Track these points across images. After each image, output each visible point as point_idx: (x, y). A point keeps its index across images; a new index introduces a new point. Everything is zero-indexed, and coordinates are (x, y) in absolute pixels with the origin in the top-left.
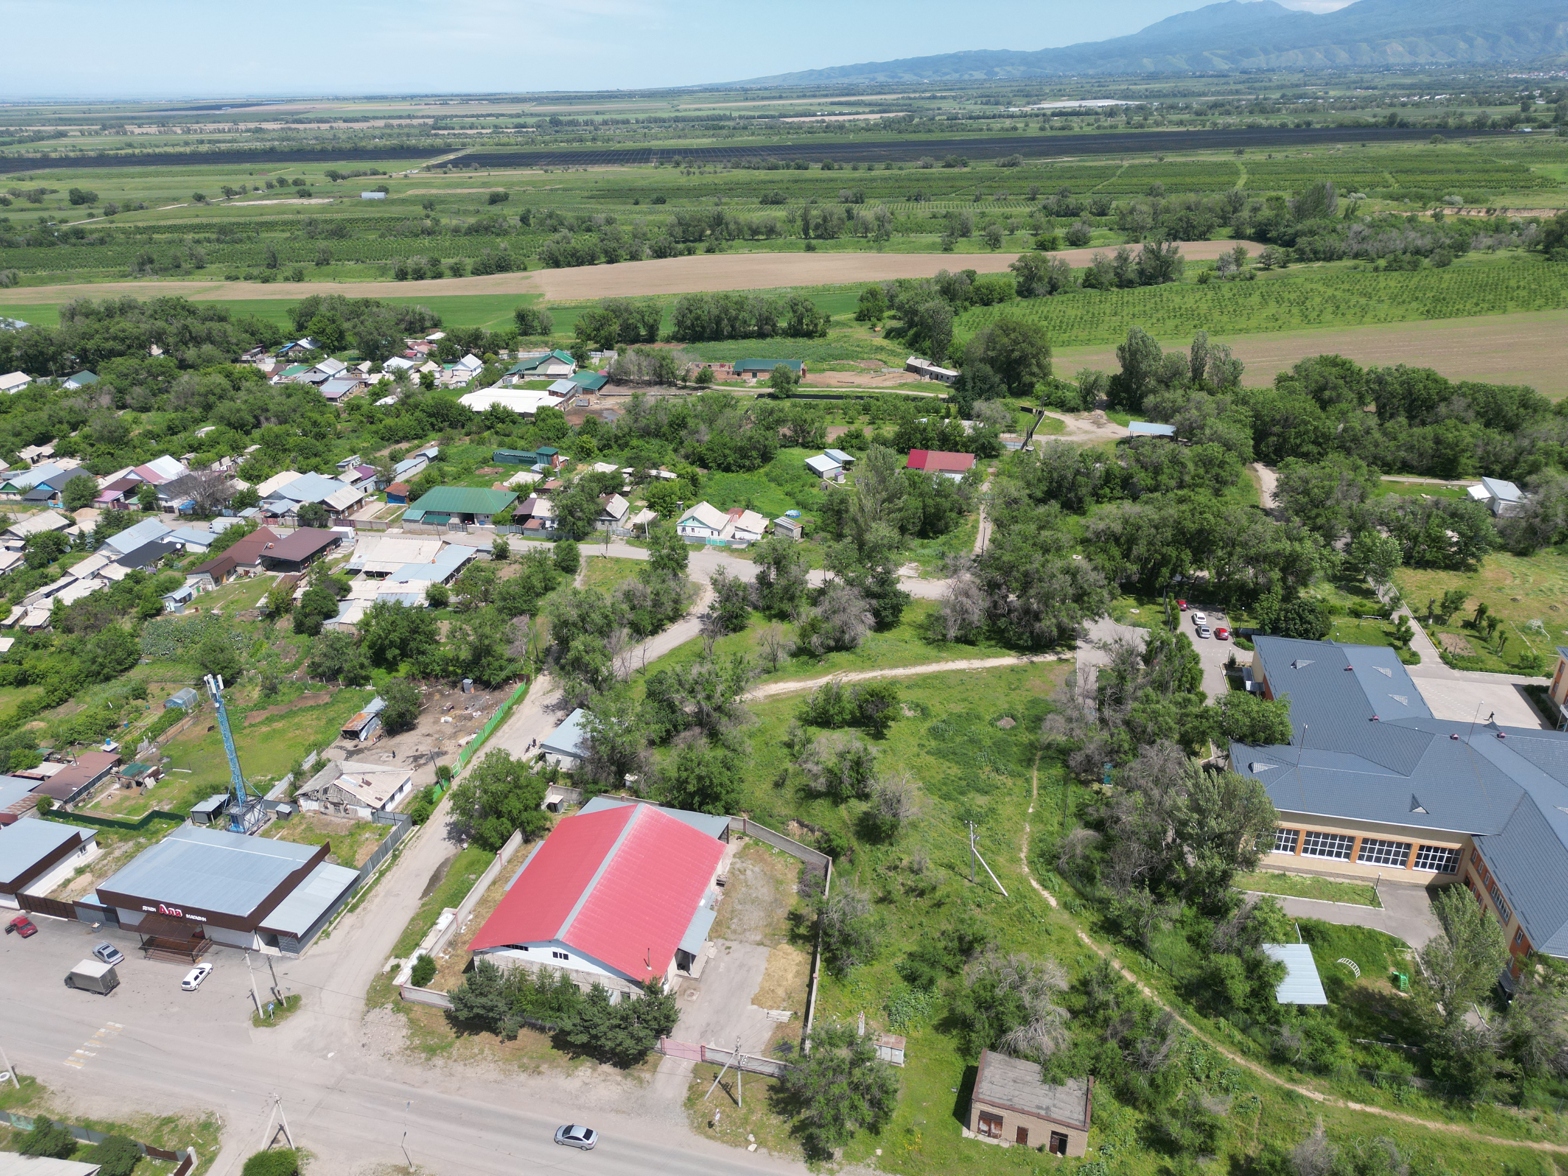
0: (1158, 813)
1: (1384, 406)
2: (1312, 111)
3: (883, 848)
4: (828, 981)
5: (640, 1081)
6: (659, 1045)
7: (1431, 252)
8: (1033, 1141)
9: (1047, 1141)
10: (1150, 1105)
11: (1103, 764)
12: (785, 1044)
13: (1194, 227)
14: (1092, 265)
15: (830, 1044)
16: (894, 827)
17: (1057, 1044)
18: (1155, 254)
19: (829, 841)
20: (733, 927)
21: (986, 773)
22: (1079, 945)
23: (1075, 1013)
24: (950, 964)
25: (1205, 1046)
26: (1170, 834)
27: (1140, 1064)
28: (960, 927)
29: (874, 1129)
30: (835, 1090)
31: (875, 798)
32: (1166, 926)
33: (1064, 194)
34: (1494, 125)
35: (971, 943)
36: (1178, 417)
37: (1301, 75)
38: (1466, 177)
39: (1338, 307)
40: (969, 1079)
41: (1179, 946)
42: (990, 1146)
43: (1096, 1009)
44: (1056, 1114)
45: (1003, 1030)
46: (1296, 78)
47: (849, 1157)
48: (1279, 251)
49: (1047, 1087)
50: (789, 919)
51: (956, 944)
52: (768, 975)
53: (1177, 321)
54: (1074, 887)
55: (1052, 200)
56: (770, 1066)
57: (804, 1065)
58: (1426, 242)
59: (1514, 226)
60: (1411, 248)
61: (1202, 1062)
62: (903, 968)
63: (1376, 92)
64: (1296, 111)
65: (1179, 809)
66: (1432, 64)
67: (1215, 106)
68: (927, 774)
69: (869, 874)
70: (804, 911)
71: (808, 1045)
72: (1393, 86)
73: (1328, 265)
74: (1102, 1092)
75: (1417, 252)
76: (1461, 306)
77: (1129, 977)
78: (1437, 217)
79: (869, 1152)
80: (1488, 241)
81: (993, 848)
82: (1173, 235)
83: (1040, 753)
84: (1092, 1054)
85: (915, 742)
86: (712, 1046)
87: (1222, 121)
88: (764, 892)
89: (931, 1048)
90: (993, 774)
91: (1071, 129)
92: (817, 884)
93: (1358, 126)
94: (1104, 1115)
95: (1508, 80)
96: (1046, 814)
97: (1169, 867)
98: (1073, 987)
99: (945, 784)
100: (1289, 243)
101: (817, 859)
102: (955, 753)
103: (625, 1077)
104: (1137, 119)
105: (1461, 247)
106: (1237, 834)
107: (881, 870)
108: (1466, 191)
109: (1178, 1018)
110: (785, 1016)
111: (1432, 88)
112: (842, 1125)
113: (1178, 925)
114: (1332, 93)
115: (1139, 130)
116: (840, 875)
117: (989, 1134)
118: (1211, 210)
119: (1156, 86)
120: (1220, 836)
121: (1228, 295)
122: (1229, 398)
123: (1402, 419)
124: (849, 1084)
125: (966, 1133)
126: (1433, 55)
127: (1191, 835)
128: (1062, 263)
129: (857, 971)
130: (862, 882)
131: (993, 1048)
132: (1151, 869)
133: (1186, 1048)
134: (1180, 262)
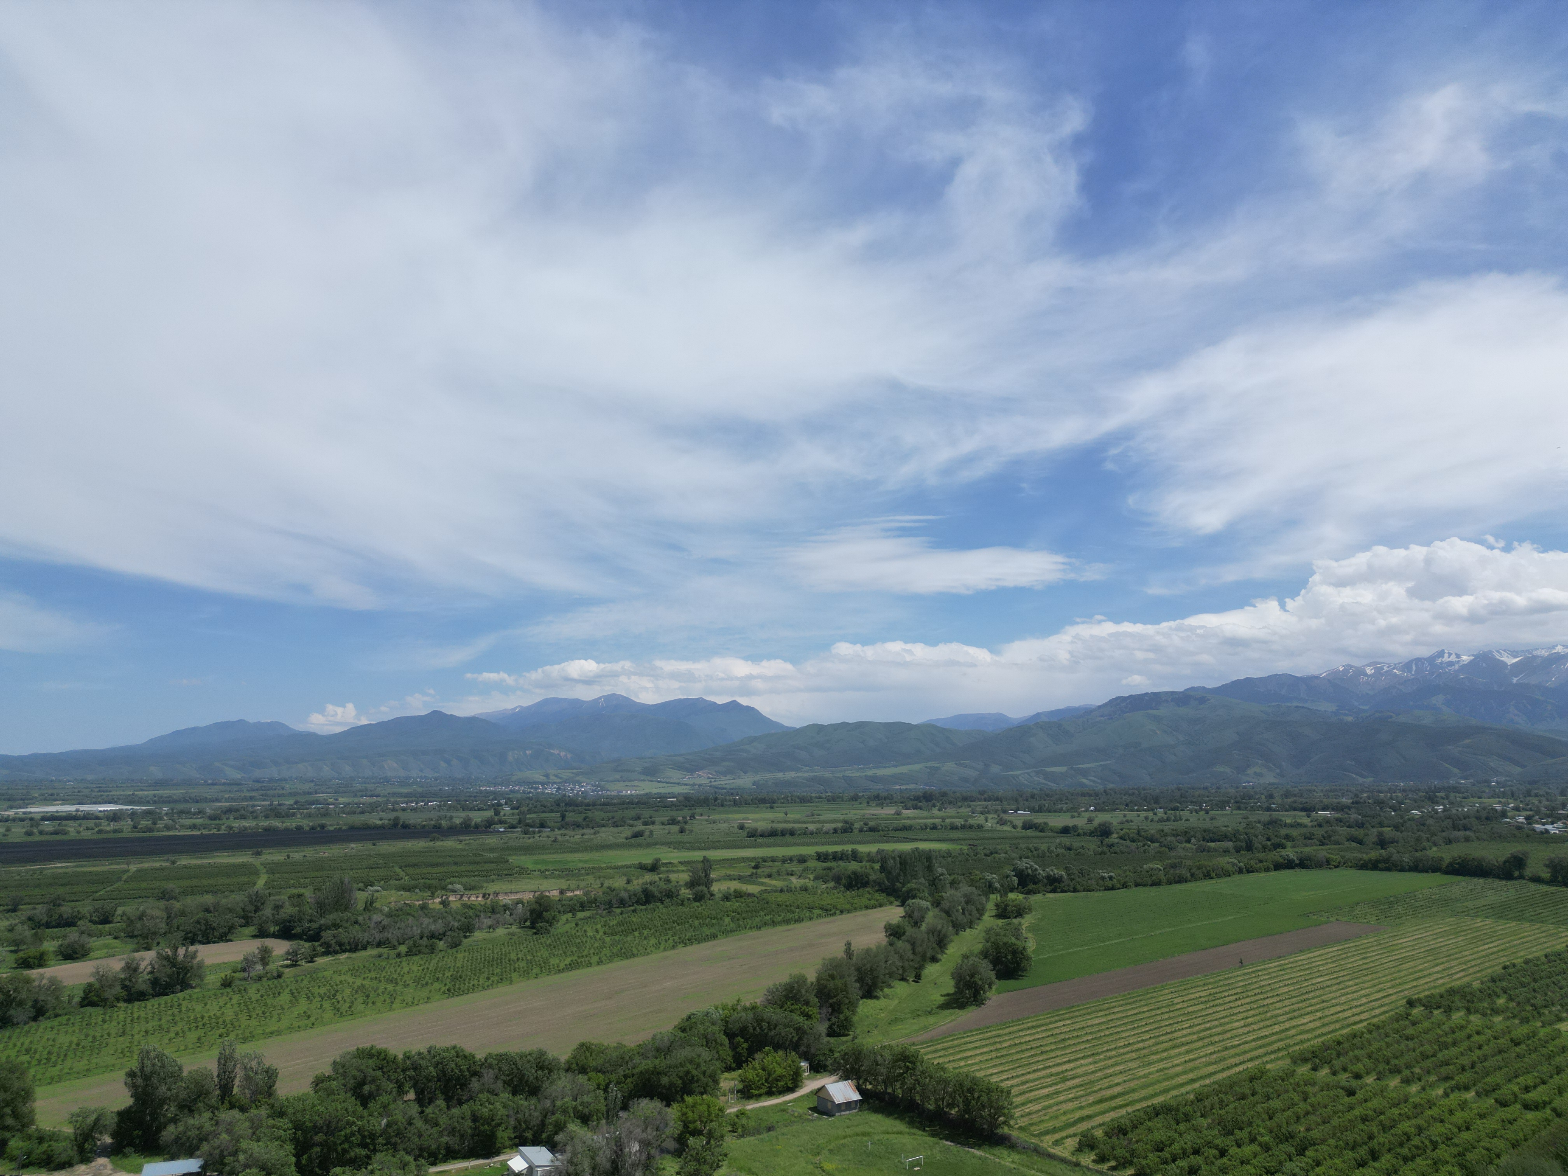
1: (422, 1092)
2: (325, 815)
7: (444, 934)
13: (213, 929)
14: (92, 980)
18: (171, 961)
33: (56, 903)
34: (477, 826)
36: (205, 1147)
37: (312, 784)
38: (463, 868)
39: (368, 996)
46: (307, 787)
48: (305, 946)
53: (200, 1032)
55: (40, 911)
58: (437, 927)
59: (506, 908)
60: (426, 933)
63: (379, 799)
64: (309, 815)
66: (421, 778)
67: (230, 810)
72: (394, 794)
73: (354, 955)
75: (432, 936)
76: (476, 982)
78: (445, 903)
80: (488, 922)
82: (191, 939)
87: (237, 824)
91: (65, 833)
93: (367, 827)
95: (481, 792)
100: (314, 937)
104: (144, 823)
105: (468, 929)
108: (464, 880)
111: (425, 796)
114: (341, 800)
115: (148, 834)
118: (231, 910)
119: (166, 792)
121: (255, 997)
122: (264, 1112)
123: (441, 1102)
126: (421, 771)
128: (53, 981)
134: (200, 966)
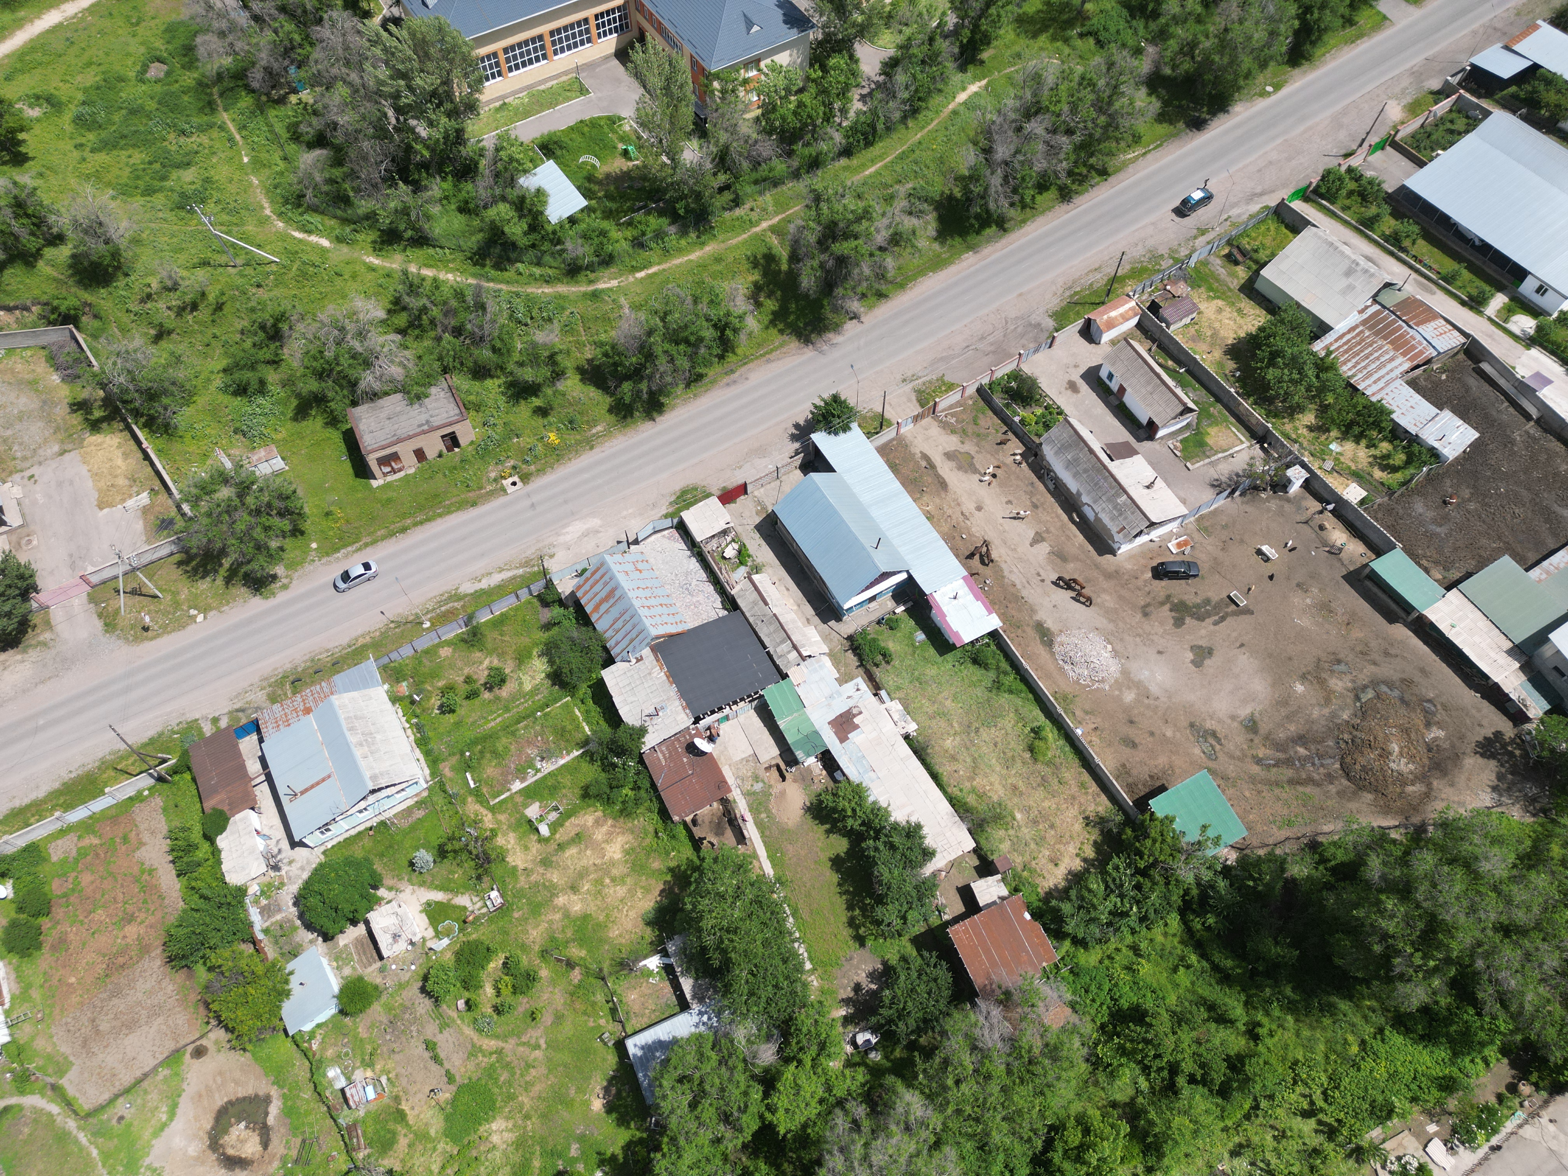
0: (368, 97)
3: (121, 282)
4: (161, 442)
5: (44, 644)
6: (34, 605)
8: (431, 454)
9: (441, 446)
10: (502, 368)
11: (286, 69)
12: (163, 521)
15: (207, 494)
16: (116, 254)
17: (405, 367)
19: (55, 309)
20: (19, 454)
21: (173, 143)
22: (374, 270)
23: (402, 332)
24: (268, 356)
25: (518, 295)
26: (391, 113)
27: (478, 340)
28: (254, 316)
29: (297, 532)
30: (240, 527)
31: (69, 234)
32: (435, 210)
35: (274, 325)
40: (351, 442)
41: (456, 221)
42: (400, 480)
43: (419, 318)
44: (436, 422)
45: (353, 385)
47: (292, 566)
49: (416, 406)
50: (75, 411)
51: (261, 335)
52: (96, 476)
54: (335, 217)
56: (165, 547)
57: (196, 527)
61: (522, 309)
62: (227, 386)
65: (383, 83)
68: (109, 177)
69: (126, 319)
70: (84, 394)
71: (186, 508)
74: (460, 381)
77: (428, 273)
79: (306, 550)
81: (234, 220)
83: (215, 90)
84: (435, 357)
85: (68, 145)
86: (91, 569)
88: (25, 401)
89: (302, 438)
90: (182, 140)
92: (77, 361)
94: (472, 398)
96: (264, 156)
97: (409, 149)
98: (389, 312)
99: (138, 178)
101: (57, 335)
102: (124, 137)
103: (25, 651)
106: (447, 82)
107: (135, 307)
109: (486, 285)
110: (144, 498)
112: (268, 548)
113: (445, 202)
116: (95, 337)
117: (394, 471)
120: (434, 94)
124: (250, 514)
125: (375, 483)
127: (409, 105)
129: (184, 416)
130: (124, 331)
131: (354, 404)
132: (393, 160)
133: (505, 306)
